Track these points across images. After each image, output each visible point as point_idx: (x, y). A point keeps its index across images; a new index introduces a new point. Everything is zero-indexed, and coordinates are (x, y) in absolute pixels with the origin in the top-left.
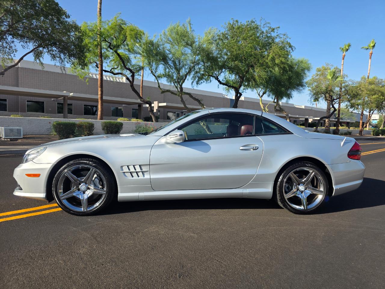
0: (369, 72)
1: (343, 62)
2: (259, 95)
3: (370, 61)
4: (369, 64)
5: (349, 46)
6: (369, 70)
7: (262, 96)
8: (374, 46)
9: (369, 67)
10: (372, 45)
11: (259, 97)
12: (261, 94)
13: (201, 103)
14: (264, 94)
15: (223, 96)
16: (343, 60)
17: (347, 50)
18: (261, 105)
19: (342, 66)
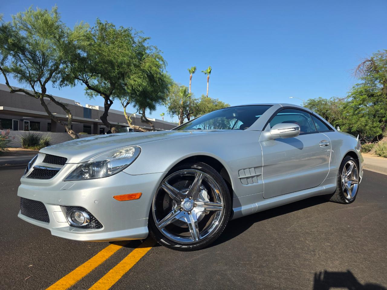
0: (207, 93)
1: (190, 82)
2: (123, 105)
3: (208, 84)
4: (208, 86)
5: (195, 69)
6: (207, 91)
7: (126, 106)
8: (210, 72)
9: (207, 89)
10: (209, 71)
11: (123, 107)
12: (125, 104)
13: (66, 109)
14: (128, 104)
15: (75, 104)
16: (190, 81)
17: (194, 72)
18: (126, 116)
19: (190, 85)
